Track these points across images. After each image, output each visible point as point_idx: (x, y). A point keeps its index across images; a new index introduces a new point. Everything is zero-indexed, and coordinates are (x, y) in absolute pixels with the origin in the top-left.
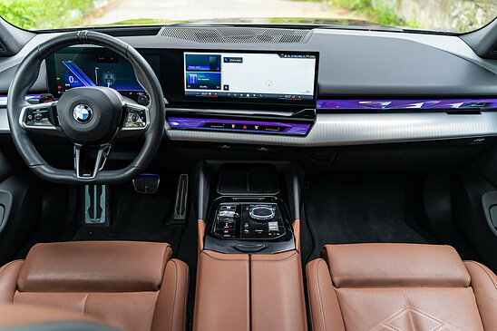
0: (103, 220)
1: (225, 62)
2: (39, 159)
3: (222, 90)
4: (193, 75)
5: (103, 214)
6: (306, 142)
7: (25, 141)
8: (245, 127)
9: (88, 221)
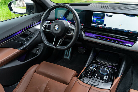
0: (68, 58)
1: (106, 16)
2: (46, 39)
3: (104, 26)
4: (95, 20)
5: (69, 56)
6: (130, 49)
7: (43, 34)
8: (109, 39)
9: (65, 57)
